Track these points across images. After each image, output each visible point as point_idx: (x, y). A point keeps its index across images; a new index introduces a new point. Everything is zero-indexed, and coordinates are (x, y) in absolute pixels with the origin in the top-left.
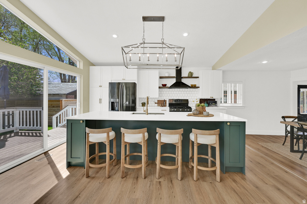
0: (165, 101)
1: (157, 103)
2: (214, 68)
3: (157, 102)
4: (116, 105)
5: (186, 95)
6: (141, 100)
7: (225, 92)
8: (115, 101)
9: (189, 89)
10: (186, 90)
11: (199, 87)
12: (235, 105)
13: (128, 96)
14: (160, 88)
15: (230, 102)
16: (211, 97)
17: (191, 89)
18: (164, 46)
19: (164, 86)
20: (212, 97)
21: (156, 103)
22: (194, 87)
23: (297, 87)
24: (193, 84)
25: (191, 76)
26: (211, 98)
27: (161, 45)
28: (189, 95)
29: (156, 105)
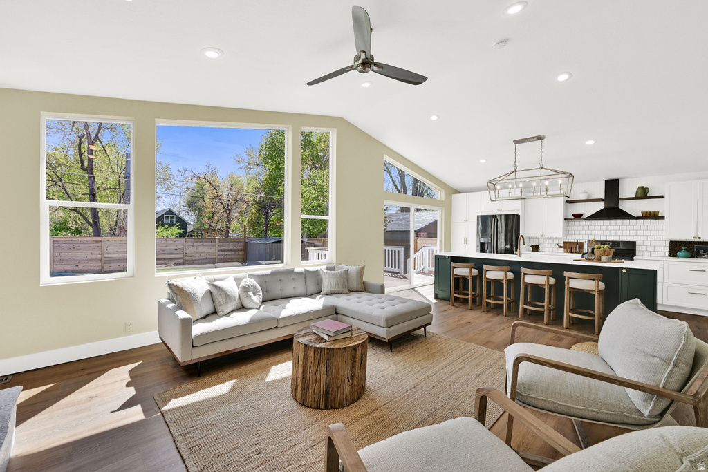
0: (579, 243)
1: (564, 247)
3: (562, 245)
4: (486, 246)
5: (633, 233)
6: (531, 241)
8: (485, 241)
11: (663, 218)
13: (509, 234)
14: (567, 220)
16: (694, 238)
19: (578, 216)
20: (700, 238)
21: (560, 247)
22: (654, 216)
25: (643, 194)
26: (697, 240)
28: (640, 233)
29: (562, 249)
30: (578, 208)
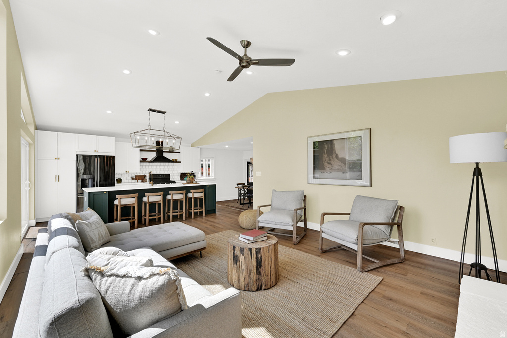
0: (145, 176)
2: (192, 146)
5: (167, 169)
7: (202, 166)
8: (87, 177)
9: (170, 164)
10: (167, 164)
11: (180, 162)
12: (209, 178)
14: (140, 161)
15: (205, 176)
16: (191, 171)
17: (172, 164)
18: (166, 134)
19: (144, 160)
21: (133, 179)
22: (175, 161)
23: (246, 163)
24: (175, 159)
25: (172, 151)
27: (163, 133)
28: (170, 169)
29: (134, 181)
30: (145, 155)
